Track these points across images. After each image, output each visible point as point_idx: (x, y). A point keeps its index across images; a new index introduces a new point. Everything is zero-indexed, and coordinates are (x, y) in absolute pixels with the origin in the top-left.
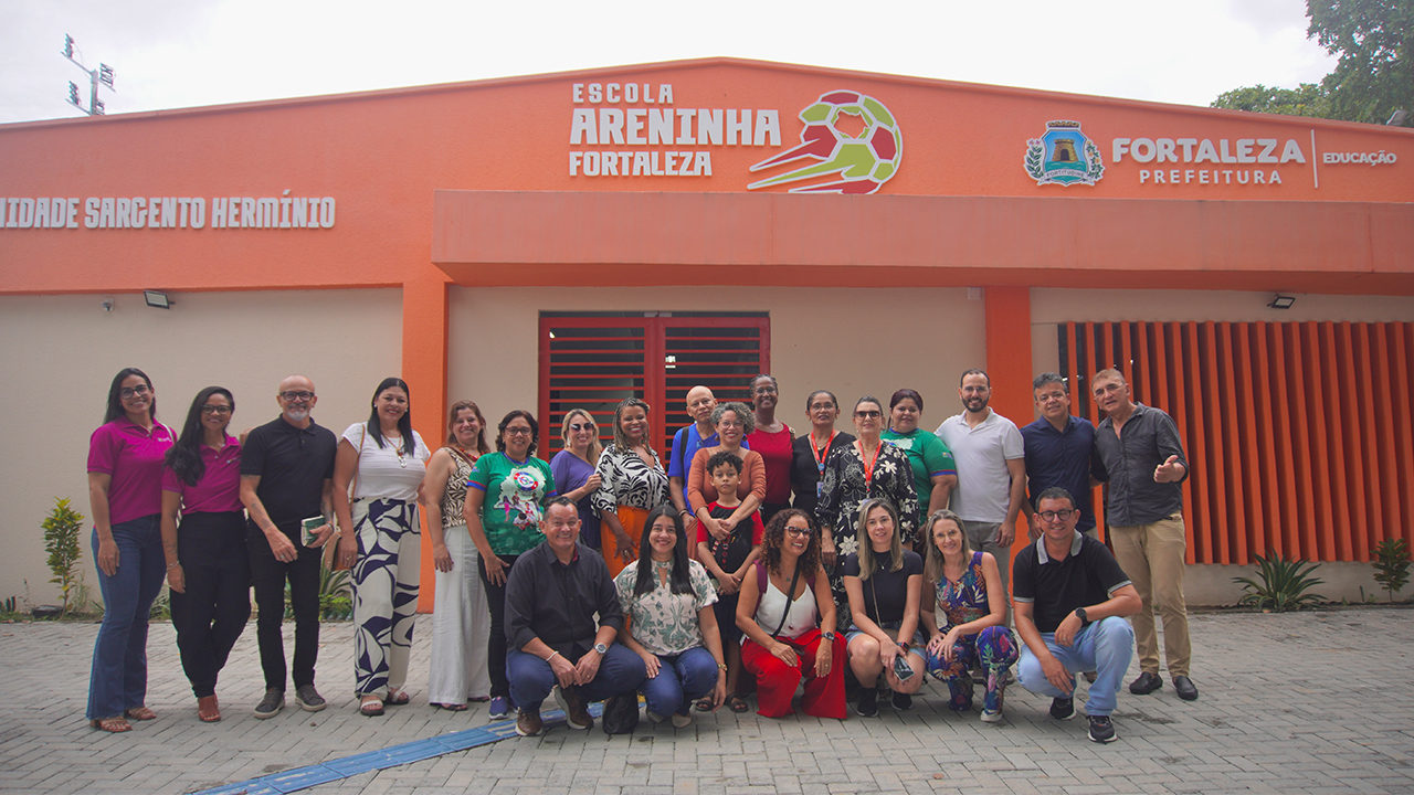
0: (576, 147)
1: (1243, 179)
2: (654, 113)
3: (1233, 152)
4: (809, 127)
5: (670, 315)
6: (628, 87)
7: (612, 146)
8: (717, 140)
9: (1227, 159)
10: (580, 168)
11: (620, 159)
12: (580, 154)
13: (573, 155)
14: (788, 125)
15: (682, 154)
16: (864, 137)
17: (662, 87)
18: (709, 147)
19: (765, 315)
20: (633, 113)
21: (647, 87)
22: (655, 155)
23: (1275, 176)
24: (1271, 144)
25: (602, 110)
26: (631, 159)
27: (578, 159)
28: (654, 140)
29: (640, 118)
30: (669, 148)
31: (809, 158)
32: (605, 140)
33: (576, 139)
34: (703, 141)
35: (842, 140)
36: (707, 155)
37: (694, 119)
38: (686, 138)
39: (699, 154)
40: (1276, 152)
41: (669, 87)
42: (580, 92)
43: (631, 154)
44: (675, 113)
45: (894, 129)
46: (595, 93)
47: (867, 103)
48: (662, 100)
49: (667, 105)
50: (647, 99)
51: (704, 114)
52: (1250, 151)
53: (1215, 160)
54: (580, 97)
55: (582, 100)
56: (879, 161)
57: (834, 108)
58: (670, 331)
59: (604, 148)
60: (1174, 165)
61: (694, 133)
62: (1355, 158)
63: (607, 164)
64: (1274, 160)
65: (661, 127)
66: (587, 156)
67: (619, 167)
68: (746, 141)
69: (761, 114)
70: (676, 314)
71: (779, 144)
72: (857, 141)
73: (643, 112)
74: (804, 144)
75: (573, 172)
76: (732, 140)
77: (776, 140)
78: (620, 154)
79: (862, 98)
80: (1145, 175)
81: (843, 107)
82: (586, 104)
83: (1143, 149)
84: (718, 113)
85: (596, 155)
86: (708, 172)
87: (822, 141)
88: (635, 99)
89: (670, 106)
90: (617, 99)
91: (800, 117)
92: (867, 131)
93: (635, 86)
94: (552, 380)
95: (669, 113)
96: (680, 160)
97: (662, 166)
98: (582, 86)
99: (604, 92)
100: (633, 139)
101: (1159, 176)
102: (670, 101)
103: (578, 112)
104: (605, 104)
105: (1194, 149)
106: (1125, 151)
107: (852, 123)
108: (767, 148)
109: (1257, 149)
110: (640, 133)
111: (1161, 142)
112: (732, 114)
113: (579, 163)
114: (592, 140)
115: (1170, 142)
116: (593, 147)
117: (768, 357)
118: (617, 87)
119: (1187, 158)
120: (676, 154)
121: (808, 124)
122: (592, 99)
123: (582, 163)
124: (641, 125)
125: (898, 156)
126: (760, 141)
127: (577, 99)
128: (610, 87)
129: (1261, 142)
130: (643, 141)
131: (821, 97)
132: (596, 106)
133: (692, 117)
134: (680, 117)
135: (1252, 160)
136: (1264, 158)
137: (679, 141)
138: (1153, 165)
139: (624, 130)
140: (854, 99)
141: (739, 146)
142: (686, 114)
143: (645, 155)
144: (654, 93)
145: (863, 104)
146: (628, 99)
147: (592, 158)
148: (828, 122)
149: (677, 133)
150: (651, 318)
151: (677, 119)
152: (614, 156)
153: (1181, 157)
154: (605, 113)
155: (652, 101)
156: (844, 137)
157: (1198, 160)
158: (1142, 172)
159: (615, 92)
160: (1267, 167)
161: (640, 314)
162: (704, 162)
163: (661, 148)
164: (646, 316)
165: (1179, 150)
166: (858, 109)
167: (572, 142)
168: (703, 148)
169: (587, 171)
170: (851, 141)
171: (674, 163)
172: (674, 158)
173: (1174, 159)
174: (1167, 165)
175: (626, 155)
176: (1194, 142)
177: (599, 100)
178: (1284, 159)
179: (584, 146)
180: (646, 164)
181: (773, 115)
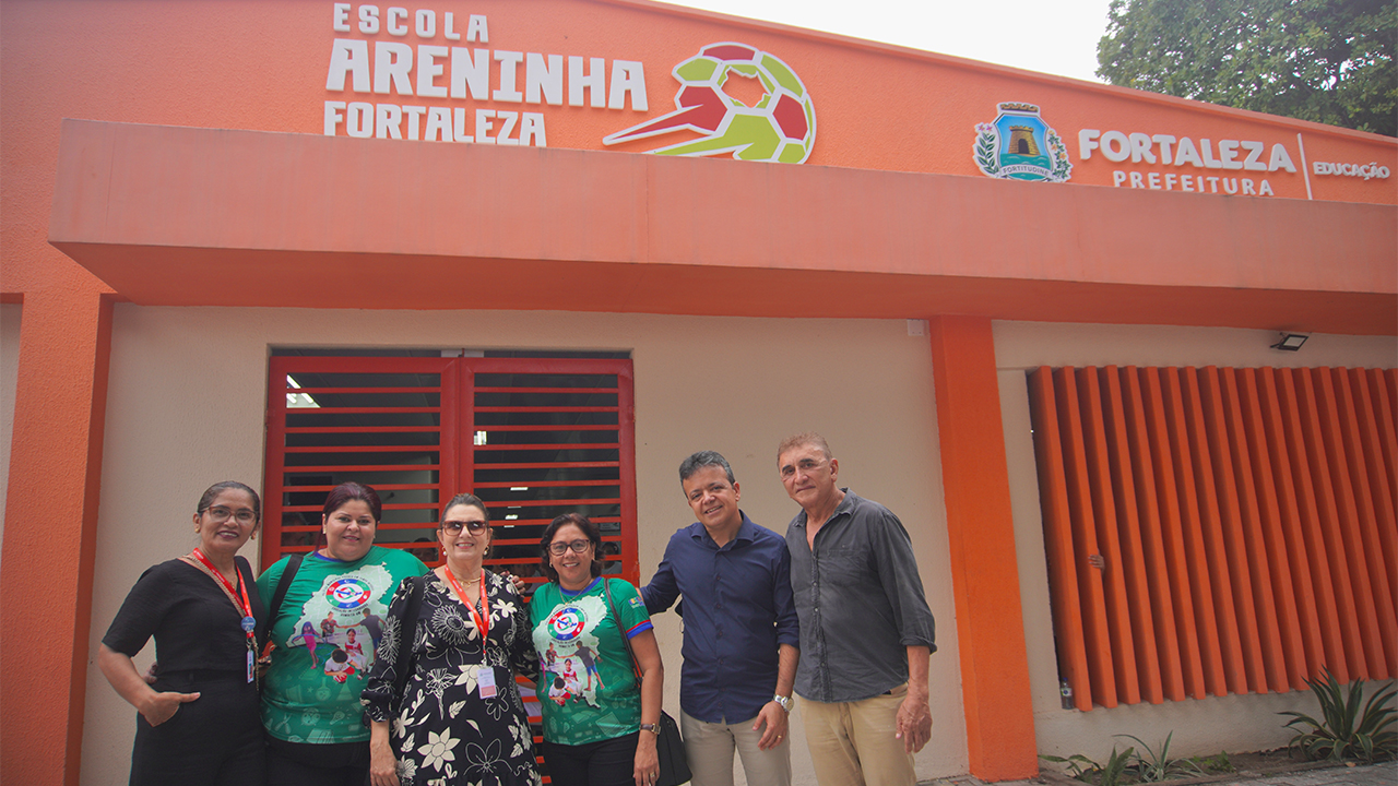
0: (335, 95)
1: (1231, 189)
2: (460, 54)
3: (1216, 155)
4: (687, 87)
5: (482, 355)
6: (420, 14)
7: (393, 96)
8: (555, 98)
9: (1211, 163)
10: (341, 126)
11: (405, 116)
12: (342, 105)
13: (330, 106)
14: (658, 84)
15: (501, 115)
16: (763, 106)
17: (473, 18)
18: (542, 106)
19: (625, 357)
20: (426, 52)
21: (449, 17)
22: (460, 113)
23: (1265, 187)
24: (1257, 147)
25: (379, 45)
26: (423, 118)
27: (338, 111)
28: (458, 92)
29: (437, 60)
30: (482, 104)
31: (687, 131)
32: (382, 87)
33: (335, 81)
34: (533, 97)
35: (734, 109)
36: (539, 118)
37: (521, 66)
38: (507, 92)
39: (527, 116)
40: (1264, 157)
41: (483, 19)
42: (346, 16)
43: (423, 110)
44: (491, 56)
45: (804, 99)
46: (369, 19)
47: (765, 62)
48: (471, 37)
49: (477, 43)
50: (449, 33)
51: (535, 60)
52: (1235, 154)
53: (1197, 163)
54: (344, 22)
55: (347, 28)
56: (785, 141)
57: (722, 66)
58: (480, 379)
59: (382, 98)
60: (1151, 167)
61: (520, 85)
62: (1348, 170)
63: (384, 122)
64: (1261, 167)
65: (470, 73)
66: (353, 108)
67: (403, 127)
68: (597, 100)
69: (619, 66)
70: (491, 354)
71: (646, 108)
72: (754, 112)
73: (442, 51)
74: (681, 110)
75: (330, 130)
76: (576, 99)
77: (640, 103)
78: (406, 109)
79: (759, 55)
80: (1120, 177)
81: (733, 64)
82: (354, 34)
83: (1115, 145)
84: (556, 61)
85: (367, 107)
86: (541, 142)
87: (706, 109)
88: (431, 32)
89: (484, 45)
90: (403, 30)
91: (674, 73)
92: (767, 99)
93: (431, 15)
94: (288, 456)
95: (482, 55)
96: (498, 123)
97: (470, 128)
98: (348, 7)
99: (382, 18)
100: (426, 88)
101: (1136, 180)
102: (484, 38)
103: (340, 45)
104: (383, 35)
105: (1173, 147)
106: (1094, 145)
107: (749, 88)
108: (627, 113)
109: (1243, 153)
110: (437, 80)
111: (1135, 137)
112: (576, 63)
113: (339, 118)
114: (361, 84)
115: (1144, 137)
116: (362, 96)
117: (631, 418)
118: (404, 13)
119: (1166, 159)
120: (492, 113)
121: (685, 84)
122: (363, 28)
123: (345, 119)
124: (439, 70)
125: (811, 135)
126: (617, 102)
127: (338, 26)
128: (392, 12)
129: (1246, 145)
130: (441, 92)
131: (703, 49)
132: (371, 38)
133: (518, 64)
134: (499, 62)
135: (1237, 165)
136: (1250, 163)
137: (497, 96)
138: (1126, 165)
139: (413, 75)
140: (749, 55)
141: (586, 109)
142: (509, 59)
143: (445, 112)
144: (460, 26)
145: (760, 63)
146: (420, 31)
147: (361, 112)
148: (714, 83)
149: (494, 83)
150: (451, 359)
151: (495, 65)
152: (396, 111)
153: (1159, 158)
154: (383, 49)
155: (457, 36)
156: (736, 104)
157: (1179, 162)
158: (1116, 173)
159: (400, 20)
160: (1256, 175)
161: (434, 354)
162: (535, 127)
163: (470, 103)
164: (444, 355)
165: (1156, 147)
166: (754, 69)
167: (329, 87)
168: (533, 107)
169: (352, 130)
170: (745, 111)
171: (490, 126)
172: (489, 119)
173: (1151, 159)
174: (1143, 166)
175: (414, 112)
176: (1172, 139)
177: (375, 28)
178: (1273, 167)
179: (348, 93)
180: (447, 126)
181: (637, 68)
